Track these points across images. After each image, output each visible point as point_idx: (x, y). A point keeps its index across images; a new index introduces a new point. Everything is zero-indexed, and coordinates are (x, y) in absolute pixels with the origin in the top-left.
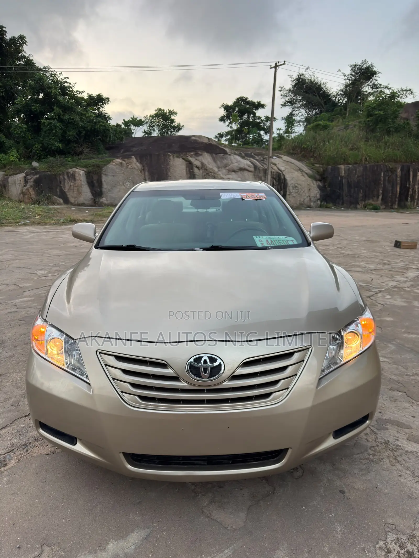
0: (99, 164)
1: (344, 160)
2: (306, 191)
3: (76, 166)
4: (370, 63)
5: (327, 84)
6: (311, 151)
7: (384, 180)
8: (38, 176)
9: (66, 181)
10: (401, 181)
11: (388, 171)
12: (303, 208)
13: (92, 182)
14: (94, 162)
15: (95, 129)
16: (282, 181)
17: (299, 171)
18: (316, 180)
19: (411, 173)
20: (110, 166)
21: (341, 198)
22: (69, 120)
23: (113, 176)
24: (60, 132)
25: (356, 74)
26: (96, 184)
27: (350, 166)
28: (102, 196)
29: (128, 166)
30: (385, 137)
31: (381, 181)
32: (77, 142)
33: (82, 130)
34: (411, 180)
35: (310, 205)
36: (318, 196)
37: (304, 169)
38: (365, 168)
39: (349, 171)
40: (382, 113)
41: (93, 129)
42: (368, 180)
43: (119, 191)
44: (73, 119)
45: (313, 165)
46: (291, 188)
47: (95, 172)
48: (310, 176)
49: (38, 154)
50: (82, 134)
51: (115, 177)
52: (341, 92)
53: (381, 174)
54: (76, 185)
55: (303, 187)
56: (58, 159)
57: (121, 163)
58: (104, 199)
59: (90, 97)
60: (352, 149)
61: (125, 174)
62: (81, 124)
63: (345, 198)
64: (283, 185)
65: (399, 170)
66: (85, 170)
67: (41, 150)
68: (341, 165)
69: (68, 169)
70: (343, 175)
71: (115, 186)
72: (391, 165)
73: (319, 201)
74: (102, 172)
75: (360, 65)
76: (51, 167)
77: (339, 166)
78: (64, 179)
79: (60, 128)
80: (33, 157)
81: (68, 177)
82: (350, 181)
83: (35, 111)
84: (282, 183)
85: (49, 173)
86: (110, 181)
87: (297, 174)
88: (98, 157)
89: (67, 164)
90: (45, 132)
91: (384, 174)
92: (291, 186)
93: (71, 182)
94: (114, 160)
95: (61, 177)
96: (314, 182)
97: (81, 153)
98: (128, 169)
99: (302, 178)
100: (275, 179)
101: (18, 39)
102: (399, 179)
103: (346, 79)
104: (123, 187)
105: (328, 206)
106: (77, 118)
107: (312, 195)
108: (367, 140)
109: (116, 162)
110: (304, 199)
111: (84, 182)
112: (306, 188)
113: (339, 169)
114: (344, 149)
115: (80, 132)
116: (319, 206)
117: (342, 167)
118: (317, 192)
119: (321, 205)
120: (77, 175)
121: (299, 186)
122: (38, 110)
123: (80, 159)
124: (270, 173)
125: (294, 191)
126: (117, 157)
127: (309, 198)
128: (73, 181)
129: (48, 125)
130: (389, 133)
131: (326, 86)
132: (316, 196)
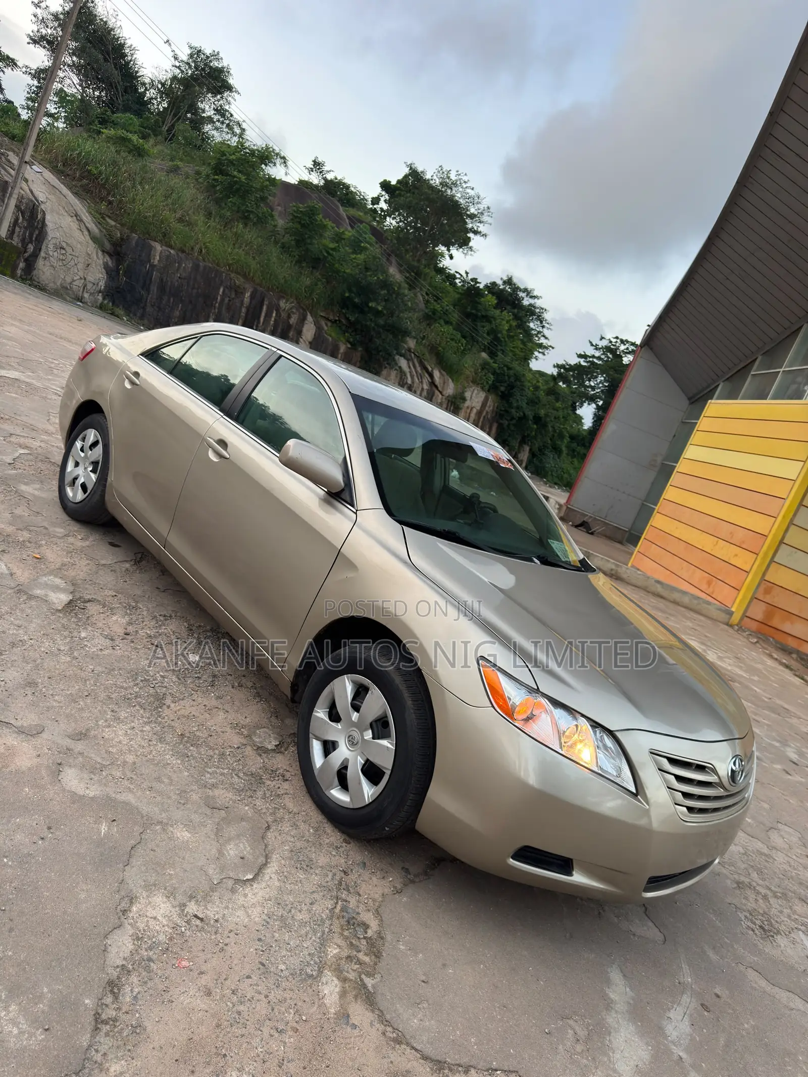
1: (164, 235)
2: (80, 266)
4: (225, 64)
5: (137, 52)
6: (103, 186)
7: (222, 300)
10: (247, 314)
11: (231, 288)
12: (68, 298)
16: (38, 223)
17: (75, 218)
18: (103, 251)
19: (265, 308)
21: (142, 305)
25: (196, 68)
27: (172, 252)
30: (237, 225)
31: (216, 302)
34: (262, 319)
35: (82, 297)
36: (102, 284)
37: (84, 218)
38: (196, 267)
39: (168, 261)
40: (243, 178)
42: (195, 291)
45: (103, 218)
46: (51, 246)
48: (94, 239)
52: (160, 86)
53: (219, 289)
55: (77, 255)
60: (180, 220)
63: (149, 309)
64: (37, 232)
65: (248, 295)
68: (155, 241)
70: (156, 262)
72: (239, 281)
73: (100, 294)
75: (208, 57)
77: (153, 243)
82: (165, 280)
84: (37, 227)
87: (69, 222)
91: (224, 291)
92: (54, 241)
96: (100, 253)
99: (77, 234)
100: (23, 213)
102: (244, 310)
103: (176, 66)
105: (116, 313)
107: (90, 278)
108: (209, 215)
110: (74, 281)
112: (81, 260)
113: (151, 248)
114: (166, 213)
116: (98, 305)
117: (158, 247)
118: (101, 276)
119: (101, 304)
121: (69, 250)
124: (15, 196)
125: (55, 254)
127: (83, 281)
130: (245, 218)
131: (135, 56)
132: (98, 284)
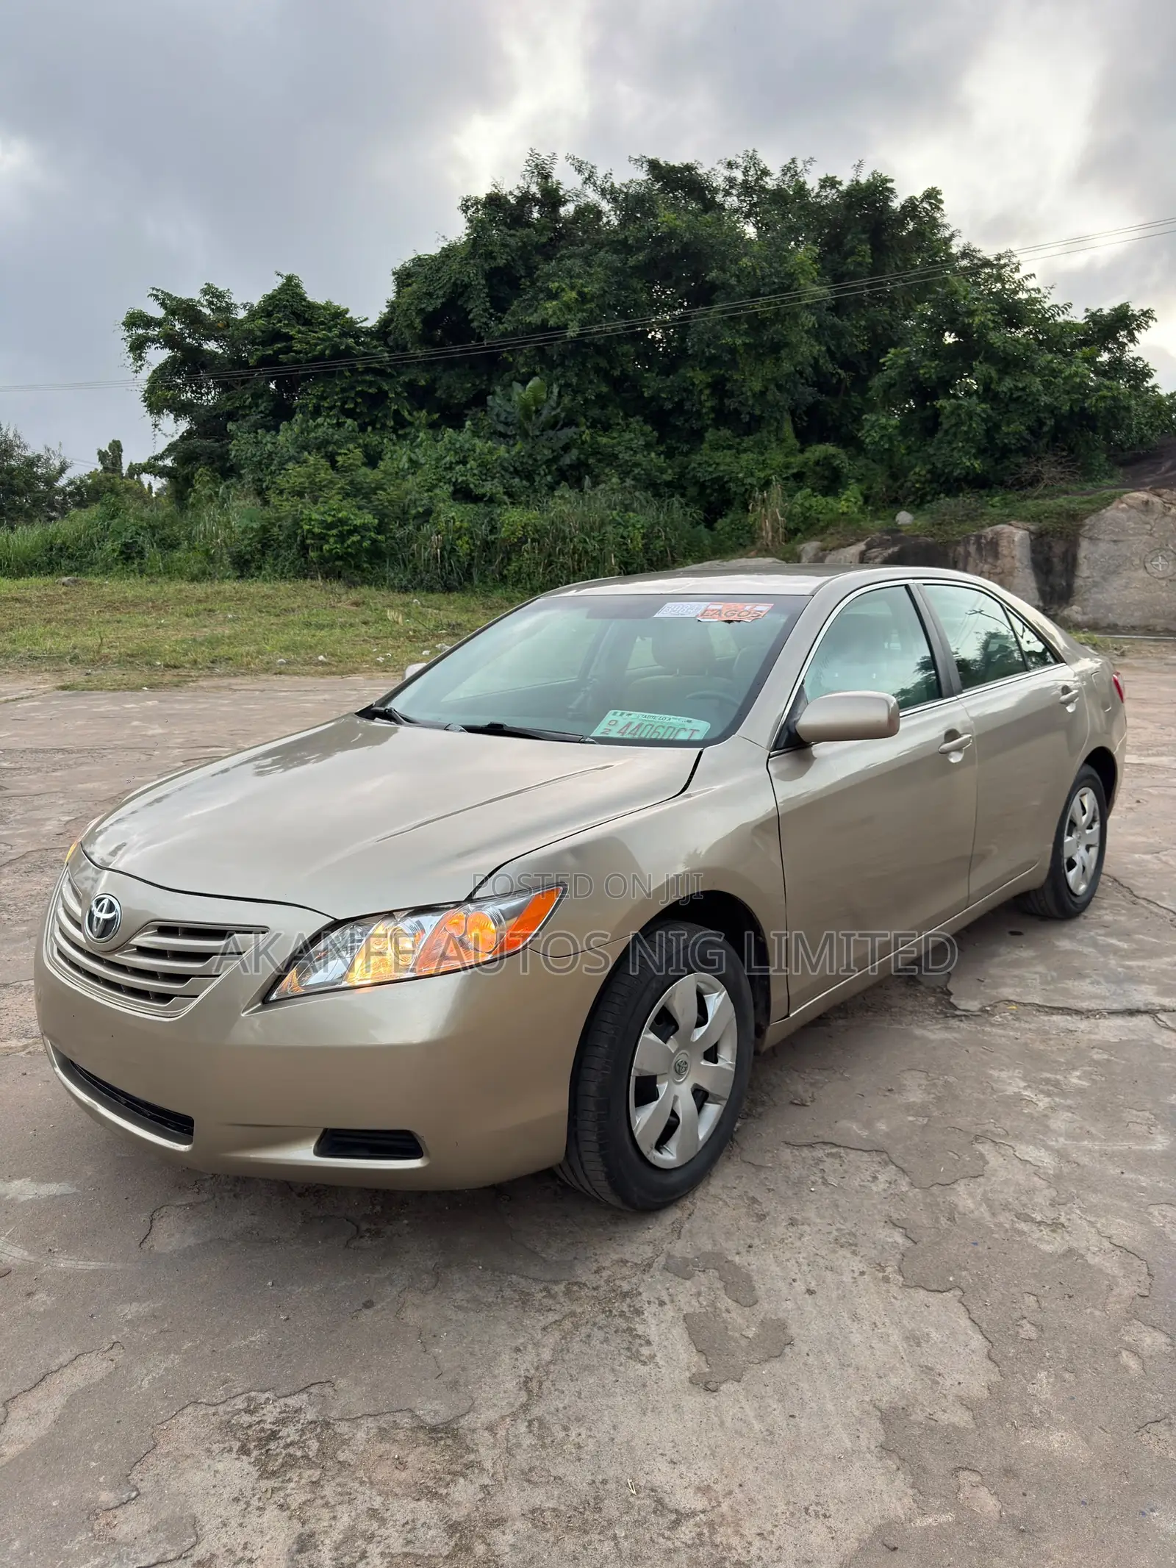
0: (1075, 511)
3: (1006, 519)
8: (896, 549)
9: (971, 560)
13: (1048, 560)
14: (1064, 503)
15: (1083, 409)
20: (1108, 514)
22: (1012, 394)
23: (1115, 541)
24: (978, 427)
26: (1058, 565)
28: (1071, 602)
29: (1170, 509)
32: (1025, 451)
33: (1046, 415)
41: (1076, 409)
43: (1126, 587)
44: (1023, 389)
47: (1061, 533)
49: (918, 489)
50: (1045, 429)
51: (1120, 545)
54: (998, 570)
56: (966, 500)
57: (1147, 503)
58: (1074, 607)
59: (1094, 317)
61: (1156, 535)
62: (1045, 399)
66: (1032, 528)
67: (926, 481)
69: (983, 527)
71: (1114, 572)
74: (1081, 532)
76: (940, 524)
78: (968, 554)
79: (984, 416)
80: (905, 498)
81: (979, 549)
83: (926, 379)
85: (930, 540)
86: (1102, 556)
88: (1083, 489)
89: (983, 514)
90: (946, 432)
93: (986, 562)
94: (1125, 496)
95: (961, 549)
97: (1035, 480)
98: (1168, 519)
101: (922, 202)
104: (1141, 573)
106: (1037, 384)
109: (1129, 501)
111: (1020, 561)
115: (1041, 423)
120: (1004, 543)
122: (934, 377)
123: (1025, 498)
126: (1137, 488)
128: (990, 560)
129: (952, 413)
